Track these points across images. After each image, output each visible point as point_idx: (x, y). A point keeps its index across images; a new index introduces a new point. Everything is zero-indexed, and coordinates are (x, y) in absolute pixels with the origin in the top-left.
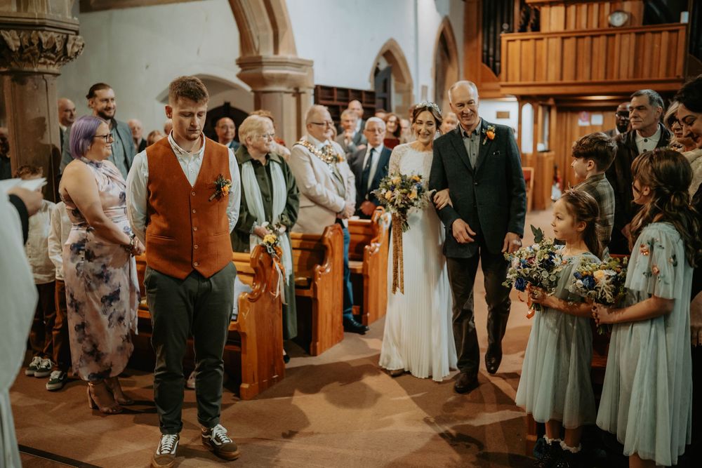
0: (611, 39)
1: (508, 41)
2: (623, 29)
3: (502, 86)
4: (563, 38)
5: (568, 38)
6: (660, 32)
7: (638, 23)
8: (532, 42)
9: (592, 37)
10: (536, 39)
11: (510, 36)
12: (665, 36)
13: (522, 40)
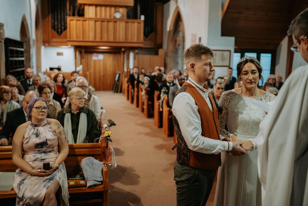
0: (115, 23)
1: (70, 20)
2: (120, 20)
3: (69, 41)
4: (96, 21)
5: (98, 21)
6: (134, 22)
7: (125, 18)
8: (81, 22)
9: (108, 22)
10: (84, 21)
11: (71, 18)
12: (136, 24)
13: (77, 20)
